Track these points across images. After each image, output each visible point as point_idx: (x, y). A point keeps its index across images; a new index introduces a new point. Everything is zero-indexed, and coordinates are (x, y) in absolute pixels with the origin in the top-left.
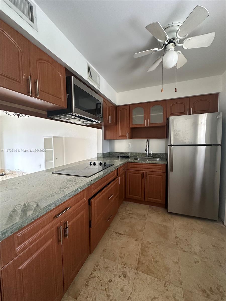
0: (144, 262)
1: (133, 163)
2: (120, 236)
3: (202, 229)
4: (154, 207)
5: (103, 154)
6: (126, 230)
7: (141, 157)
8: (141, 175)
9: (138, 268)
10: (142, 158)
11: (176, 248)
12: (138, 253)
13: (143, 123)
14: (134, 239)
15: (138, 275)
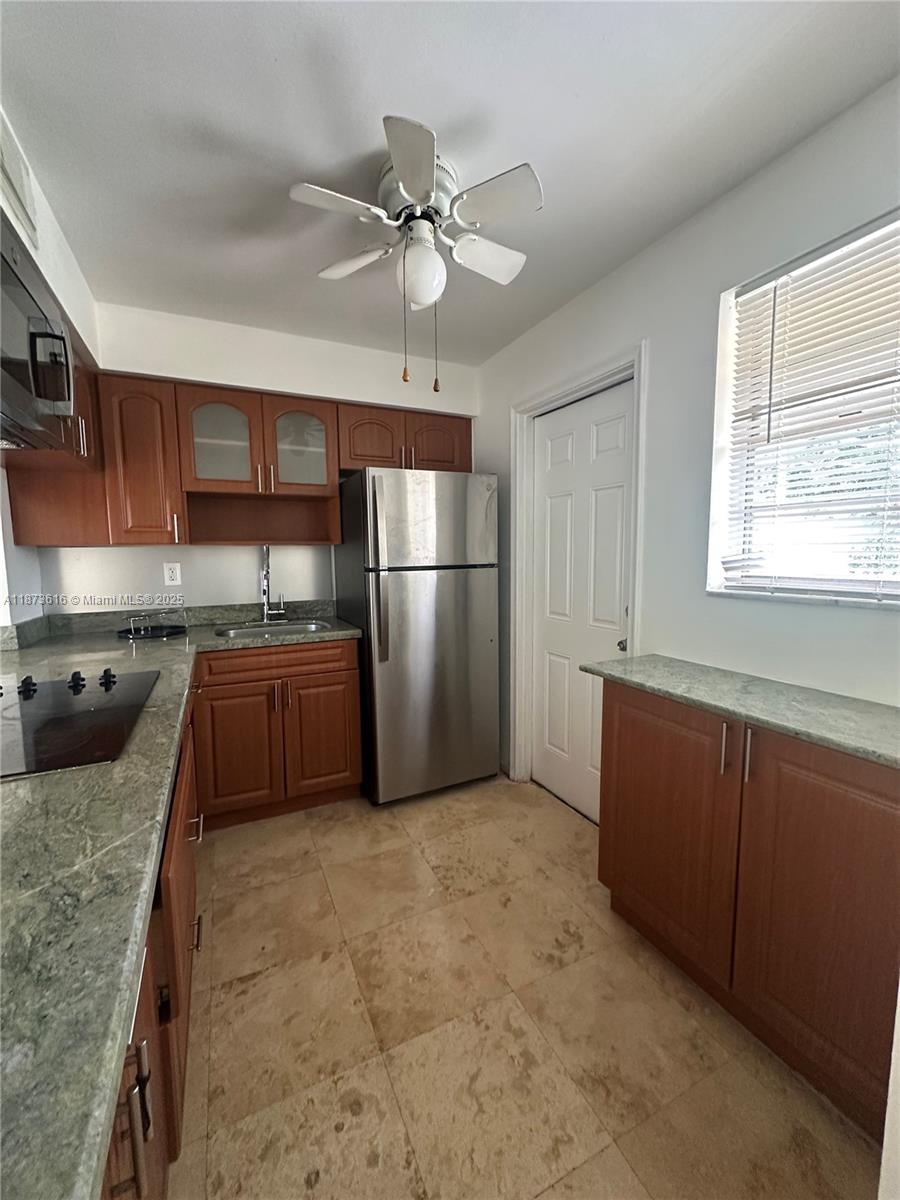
0: (388, 1006)
1: (225, 654)
2: (254, 985)
3: (476, 811)
4: (326, 809)
5: (19, 627)
6: (263, 948)
7: (239, 625)
8: (263, 698)
9: (381, 1041)
10: (243, 626)
11: (448, 898)
12: (356, 994)
13: (246, 475)
14: (316, 959)
15: (397, 1061)
